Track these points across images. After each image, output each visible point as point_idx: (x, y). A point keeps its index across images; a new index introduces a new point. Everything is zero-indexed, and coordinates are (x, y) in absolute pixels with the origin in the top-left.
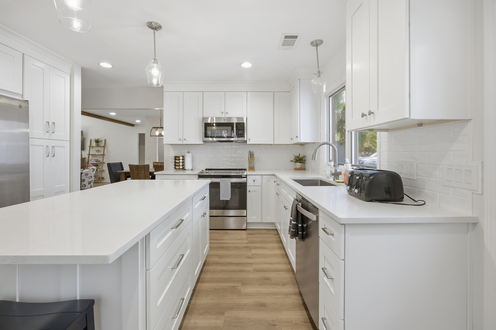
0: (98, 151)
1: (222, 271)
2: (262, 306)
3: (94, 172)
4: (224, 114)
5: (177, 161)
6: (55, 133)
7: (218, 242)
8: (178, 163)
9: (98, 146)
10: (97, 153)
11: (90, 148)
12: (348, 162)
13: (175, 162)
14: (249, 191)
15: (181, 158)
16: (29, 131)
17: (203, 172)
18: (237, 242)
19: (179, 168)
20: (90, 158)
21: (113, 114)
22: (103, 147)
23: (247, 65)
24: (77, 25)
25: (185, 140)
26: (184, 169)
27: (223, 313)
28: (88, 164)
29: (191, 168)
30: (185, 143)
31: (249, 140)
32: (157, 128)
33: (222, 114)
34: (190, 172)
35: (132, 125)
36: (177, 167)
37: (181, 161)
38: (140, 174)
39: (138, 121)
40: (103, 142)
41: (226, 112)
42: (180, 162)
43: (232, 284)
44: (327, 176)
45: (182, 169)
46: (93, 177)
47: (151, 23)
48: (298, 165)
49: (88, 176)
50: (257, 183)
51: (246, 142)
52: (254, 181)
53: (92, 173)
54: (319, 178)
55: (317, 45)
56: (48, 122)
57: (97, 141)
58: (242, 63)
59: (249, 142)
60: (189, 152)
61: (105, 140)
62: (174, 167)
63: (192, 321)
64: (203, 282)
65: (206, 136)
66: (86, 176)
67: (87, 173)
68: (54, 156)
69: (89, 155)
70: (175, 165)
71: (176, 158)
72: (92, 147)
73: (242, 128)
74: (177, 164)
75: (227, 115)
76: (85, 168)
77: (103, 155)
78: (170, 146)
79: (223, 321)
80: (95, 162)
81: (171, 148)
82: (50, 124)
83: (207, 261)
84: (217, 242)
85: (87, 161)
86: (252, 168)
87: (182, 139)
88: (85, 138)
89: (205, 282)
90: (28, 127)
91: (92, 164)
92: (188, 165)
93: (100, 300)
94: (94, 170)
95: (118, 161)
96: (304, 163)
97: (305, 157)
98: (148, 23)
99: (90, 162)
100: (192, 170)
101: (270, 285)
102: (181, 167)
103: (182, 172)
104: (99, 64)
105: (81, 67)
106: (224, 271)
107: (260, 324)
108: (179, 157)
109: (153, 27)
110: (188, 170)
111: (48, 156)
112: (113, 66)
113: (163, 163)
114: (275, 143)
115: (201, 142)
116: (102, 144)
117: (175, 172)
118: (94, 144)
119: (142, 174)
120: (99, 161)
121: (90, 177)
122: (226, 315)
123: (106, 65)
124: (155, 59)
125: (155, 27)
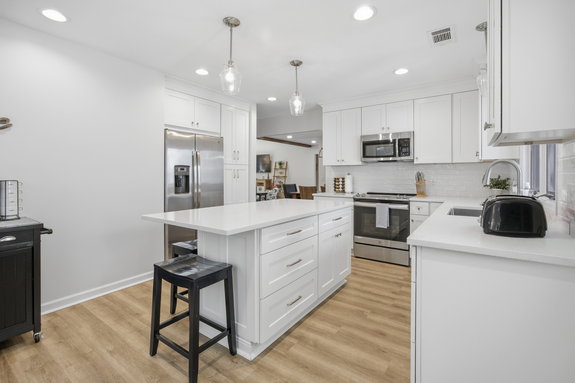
0: (281, 173)
1: (357, 297)
2: (383, 335)
3: (276, 193)
4: (385, 130)
5: (337, 183)
6: (239, 160)
7: (369, 271)
8: (337, 185)
9: (281, 168)
10: (280, 175)
11: (275, 170)
12: (528, 187)
13: (335, 184)
14: (412, 221)
15: (341, 180)
16: (223, 157)
17: (365, 195)
18: (390, 276)
19: (339, 191)
20: (275, 180)
21: (289, 137)
22: (285, 169)
23: (402, 71)
24: (232, 88)
25: (343, 161)
26: (343, 191)
27: (340, 326)
28: (273, 185)
29: (352, 191)
30: (343, 164)
31: (417, 158)
33: (382, 131)
34: (350, 195)
35: (309, 146)
36: (337, 190)
37: (341, 183)
38: (309, 195)
39: (314, 142)
40: (285, 165)
41: (388, 127)
42: (339, 185)
43: (361, 309)
45: (341, 192)
46: (275, 197)
47: (293, 62)
48: (496, 191)
49: (272, 196)
50: (422, 212)
51: (412, 161)
52: (419, 209)
53: (275, 194)
56: (235, 151)
57: (281, 164)
58: (395, 71)
59: (417, 161)
60: (349, 174)
61: (287, 162)
62: (334, 189)
63: (312, 322)
64: (335, 299)
65: (364, 156)
66: (270, 196)
67: (271, 193)
68: (238, 178)
69: (274, 176)
70: (335, 188)
71: (336, 180)
72: (277, 169)
73: (407, 145)
74: (337, 187)
75: (388, 130)
76: (272, 189)
77: (285, 177)
78: (331, 168)
79: (337, 331)
80: (278, 184)
81: (332, 170)
82: (236, 152)
83: (348, 285)
84: (367, 271)
85: (272, 183)
86: (421, 193)
87: (340, 159)
88: (271, 161)
89: (337, 300)
90: (222, 155)
91: (276, 185)
92: (348, 188)
93: (236, 269)
94: (276, 191)
95: (293, 183)
98: (291, 62)
99: (275, 184)
101: (403, 322)
102: (341, 189)
103: (342, 195)
104: (267, 99)
105: (257, 104)
106: (360, 297)
107: (370, 346)
108: (338, 179)
109: (295, 64)
110: (348, 193)
111: (235, 178)
112: (277, 99)
115: (360, 163)
116: (284, 167)
117: (335, 194)
118: (278, 166)
120: (282, 183)
121: (273, 197)
122: (341, 328)
123: (272, 99)
124: (296, 93)
125: (297, 64)
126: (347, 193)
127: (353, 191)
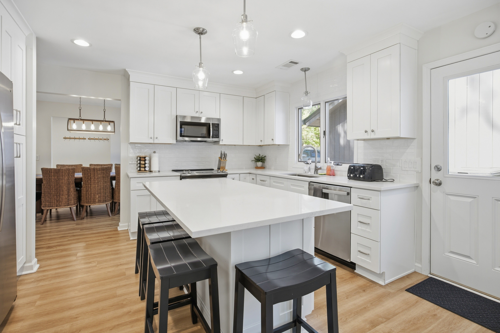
4: (198, 113)
5: (142, 162)
8: (143, 164)
13: (140, 163)
15: (147, 158)
17: (185, 172)
19: (144, 170)
25: (156, 138)
26: (150, 170)
30: (156, 141)
31: (222, 140)
32: (74, 120)
33: (196, 114)
34: (157, 174)
36: (142, 169)
41: (200, 111)
42: (146, 163)
44: (305, 171)
45: (147, 171)
48: (259, 164)
51: (219, 142)
52: (233, 179)
54: (296, 173)
55: (305, 71)
58: (235, 70)
59: (222, 142)
60: (154, 152)
65: (181, 135)
70: (140, 167)
71: (141, 159)
73: (217, 129)
74: (142, 166)
75: (201, 114)
86: (223, 168)
87: (153, 137)
92: (155, 167)
96: (264, 162)
97: (265, 157)
100: (159, 171)
102: (148, 168)
103: (148, 174)
104: (72, 41)
105: (36, 37)
108: (145, 158)
110: (155, 172)
112: (91, 45)
113: (120, 165)
114: (244, 144)
115: (174, 142)
117: (138, 174)
119: (65, 180)
123: (82, 43)
125: (200, 32)
126: (153, 171)
127: (159, 169)
